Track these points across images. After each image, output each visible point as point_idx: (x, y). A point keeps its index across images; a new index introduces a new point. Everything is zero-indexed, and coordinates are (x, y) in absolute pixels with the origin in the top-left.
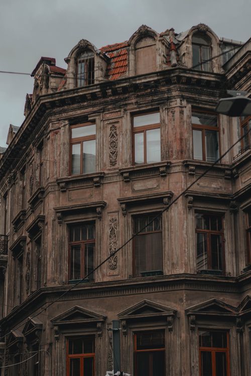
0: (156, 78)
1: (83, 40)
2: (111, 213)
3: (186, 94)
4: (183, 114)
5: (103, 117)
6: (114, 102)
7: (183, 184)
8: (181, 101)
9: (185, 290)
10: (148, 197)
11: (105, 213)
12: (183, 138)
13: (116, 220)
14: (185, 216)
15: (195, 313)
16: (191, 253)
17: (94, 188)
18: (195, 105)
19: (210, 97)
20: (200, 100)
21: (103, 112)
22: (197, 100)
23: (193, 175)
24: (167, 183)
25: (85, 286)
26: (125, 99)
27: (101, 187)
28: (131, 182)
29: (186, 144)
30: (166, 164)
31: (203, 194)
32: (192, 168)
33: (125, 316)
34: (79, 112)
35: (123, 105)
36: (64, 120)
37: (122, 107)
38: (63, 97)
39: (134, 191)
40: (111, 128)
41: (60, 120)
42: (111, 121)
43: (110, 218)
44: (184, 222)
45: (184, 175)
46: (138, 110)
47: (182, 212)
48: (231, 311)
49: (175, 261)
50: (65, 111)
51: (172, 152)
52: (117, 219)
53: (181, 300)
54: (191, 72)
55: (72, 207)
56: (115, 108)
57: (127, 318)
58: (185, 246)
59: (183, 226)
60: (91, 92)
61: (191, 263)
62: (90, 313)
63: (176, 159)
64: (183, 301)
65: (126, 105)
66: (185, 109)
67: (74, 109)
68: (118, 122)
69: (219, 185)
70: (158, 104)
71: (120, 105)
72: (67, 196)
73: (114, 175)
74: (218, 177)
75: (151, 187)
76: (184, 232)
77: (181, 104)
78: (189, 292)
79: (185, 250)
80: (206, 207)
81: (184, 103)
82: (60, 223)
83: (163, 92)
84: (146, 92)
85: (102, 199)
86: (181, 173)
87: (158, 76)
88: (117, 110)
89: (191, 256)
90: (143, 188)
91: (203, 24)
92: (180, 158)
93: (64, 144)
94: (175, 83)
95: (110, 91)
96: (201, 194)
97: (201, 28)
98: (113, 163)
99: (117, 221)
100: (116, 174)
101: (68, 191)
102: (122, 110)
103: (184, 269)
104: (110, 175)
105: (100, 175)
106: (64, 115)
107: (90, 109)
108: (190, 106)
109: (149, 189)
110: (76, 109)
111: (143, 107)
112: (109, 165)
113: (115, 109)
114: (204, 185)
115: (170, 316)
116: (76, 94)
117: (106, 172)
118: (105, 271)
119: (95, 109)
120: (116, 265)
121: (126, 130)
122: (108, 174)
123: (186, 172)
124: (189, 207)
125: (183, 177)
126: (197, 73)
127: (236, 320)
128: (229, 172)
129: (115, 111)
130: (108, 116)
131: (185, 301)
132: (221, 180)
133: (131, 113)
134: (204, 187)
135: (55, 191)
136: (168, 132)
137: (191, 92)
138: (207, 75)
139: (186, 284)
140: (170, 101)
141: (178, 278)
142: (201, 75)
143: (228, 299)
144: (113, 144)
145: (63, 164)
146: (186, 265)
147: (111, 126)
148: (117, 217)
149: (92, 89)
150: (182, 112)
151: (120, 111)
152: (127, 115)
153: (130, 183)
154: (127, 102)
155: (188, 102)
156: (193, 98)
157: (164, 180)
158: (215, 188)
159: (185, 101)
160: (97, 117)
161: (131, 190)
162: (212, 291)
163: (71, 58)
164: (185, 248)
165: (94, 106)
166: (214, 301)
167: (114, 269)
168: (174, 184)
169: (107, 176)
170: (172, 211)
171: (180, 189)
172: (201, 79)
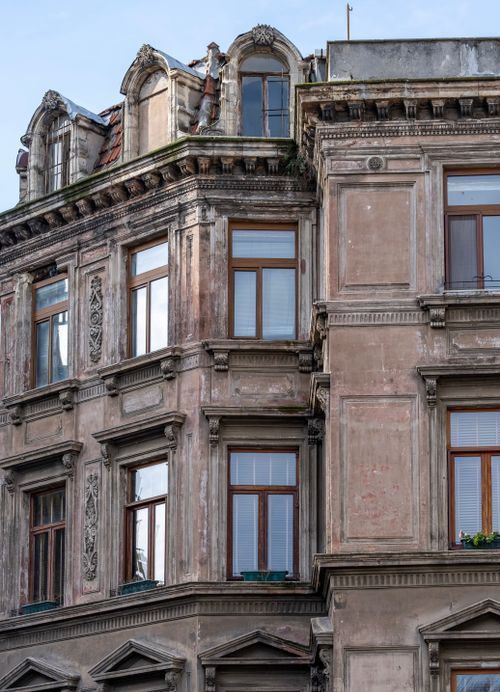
0: (151, 167)
1: (50, 91)
2: (90, 463)
3: (213, 195)
4: (208, 239)
5: (78, 261)
6: (94, 226)
7: (203, 392)
8: (204, 211)
9: (200, 615)
10: (140, 425)
11: (81, 463)
12: (207, 292)
13: (96, 478)
14: (204, 461)
15: (214, 663)
16: (214, 538)
17: (65, 412)
18: (237, 215)
19: (271, 195)
20: (246, 205)
21: (79, 249)
22: (240, 205)
23: (225, 371)
24: (176, 394)
25: (42, 618)
26: (112, 218)
27: (75, 411)
28: (120, 395)
29: (212, 304)
30: (170, 353)
31: (241, 411)
32: (221, 356)
33: (102, 673)
34: (40, 253)
35: (109, 230)
36: (20, 272)
37: (108, 234)
38: (8, 225)
39: (124, 415)
40: (93, 282)
41: (12, 275)
42: (92, 267)
43: (87, 474)
44: (201, 474)
45: (205, 374)
46: (133, 238)
47: (199, 453)
48: (297, 653)
49: (185, 557)
50: (19, 254)
51: (186, 324)
52: (99, 475)
53: (192, 636)
54: (217, 145)
55: (25, 458)
56: (95, 239)
57: (105, 678)
58: (203, 524)
59: (200, 481)
60: (50, 208)
61: (214, 559)
62: (50, 671)
63: (192, 340)
64: (194, 640)
65: (114, 229)
66: (211, 229)
67: (33, 249)
68: (102, 269)
69: (284, 386)
70: (166, 222)
71: (104, 231)
72: (23, 434)
73: (94, 383)
74: (283, 371)
75: (151, 404)
76: (202, 494)
77: (204, 218)
78: (208, 619)
79: (202, 534)
80: (253, 437)
81: (211, 214)
82: (11, 491)
83: (171, 196)
84: (144, 197)
85: (77, 437)
86: (200, 370)
87: (155, 161)
88: (101, 243)
89: (214, 544)
90: (139, 408)
91: (267, 28)
92: (198, 336)
93: (19, 325)
94: (189, 174)
95: (82, 202)
96: (235, 411)
97: (259, 36)
98: (96, 359)
99: (98, 481)
100: (97, 382)
101: (24, 424)
102: (109, 242)
103: (198, 573)
104: (88, 385)
105: (68, 385)
106: (18, 262)
107: (58, 246)
108: (225, 219)
109: (148, 408)
110: (35, 247)
111: (140, 232)
112: (90, 363)
113: (98, 241)
114: (251, 392)
115: (169, 670)
116: (27, 217)
117: (83, 378)
118: (78, 583)
119: (66, 244)
120: (94, 571)
121: (115, 286)
122: (86, 382)
123: (210, 367)
124: (211, 442)
125: (203, 377)
126: (231, 145)
127: (309, 670)
128: (306, 358)
129: (97, 245)
130: (87, 256)
131: (199, 638)
132: (291, 376)
133: (123, 246)
134: (250, 396)
135: (7, 424)
136: (180, 282)
137: (226, 188)
138: (255, 145)
139: (201, 603)
140: (184, 213)
141: (183, 591)
142: (242, 149)
143: (296, 628)
144: (96, 318)
145: (17, 366)
146: (203, 563)
147: (92, 278)
148: (99, 472)
149: (53, 203)
150: (205, 236)
151: (105, 245)
152: (116, 252)
153: (118, 398)
154: (115, 224)
155: (221, 212)
156: (230, 202)
157: (171, 387)
158: (275, 395)
159: (213, 210)
160: (70, 262)
161: (119, 414)
162: (261, 615)
163: (32, 134)
164: (202, 528)
165: (62, 238)
166: (258, 635)
167: (91, 579)
168: (187, 393)
169: (84, 386)
170: (183, 452)
171: (197, 405)
172: (243, 158)
